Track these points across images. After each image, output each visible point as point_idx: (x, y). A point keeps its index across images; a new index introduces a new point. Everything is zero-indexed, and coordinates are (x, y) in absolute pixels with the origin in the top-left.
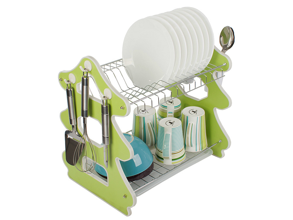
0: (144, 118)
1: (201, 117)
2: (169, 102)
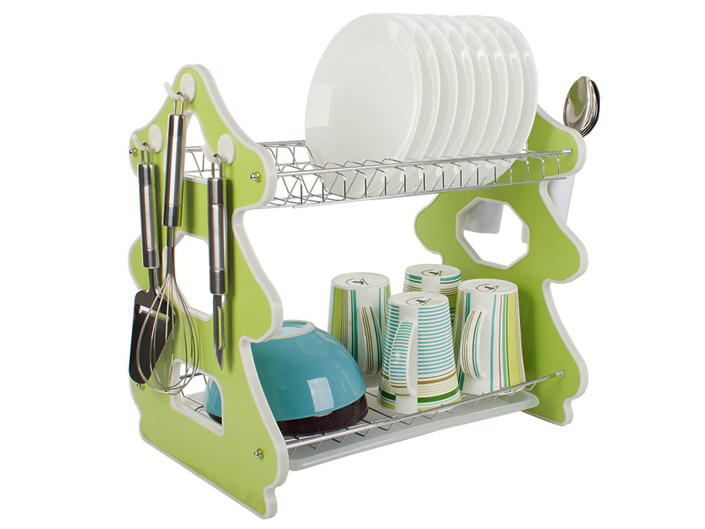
0: (354, 293)
1: (505, 295)
2: (431, 273)
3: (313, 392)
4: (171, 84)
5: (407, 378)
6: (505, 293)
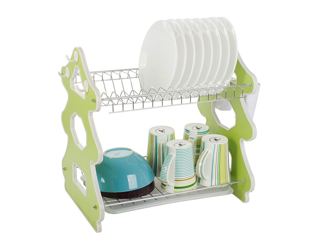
0: (156, 137)
1: (219, 145)
2: (197, 128)
3: (129, 180)
5: (168, 179)
6: (219, 144)
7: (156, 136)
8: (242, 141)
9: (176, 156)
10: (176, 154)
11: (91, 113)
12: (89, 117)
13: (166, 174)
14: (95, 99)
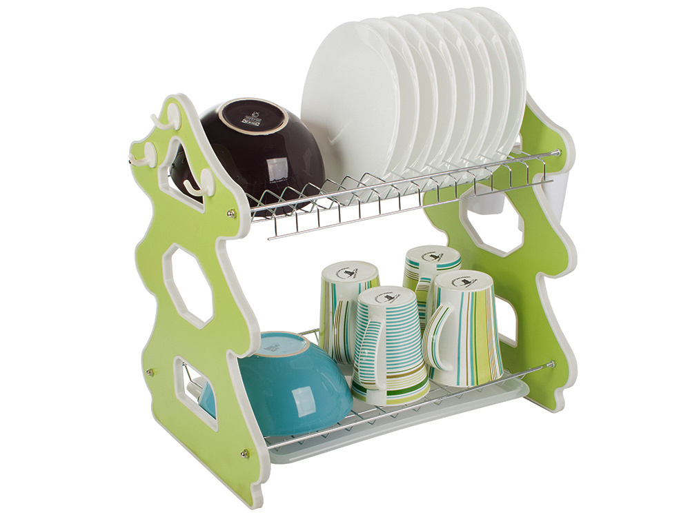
1: (473, 293)
2: (432, 256)
4: (158, 116)
5: (376, 376)
6: (471, 291)
7: (334, 285)
8: (541, 278)
9: (387, 322)
10: (387, 319)
11: (223, 243)
12: (218, 253)
13: (371, 366)
14: (234, 210)
